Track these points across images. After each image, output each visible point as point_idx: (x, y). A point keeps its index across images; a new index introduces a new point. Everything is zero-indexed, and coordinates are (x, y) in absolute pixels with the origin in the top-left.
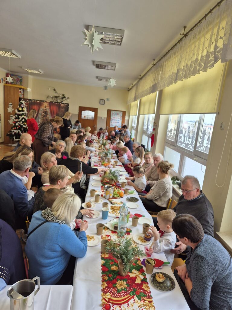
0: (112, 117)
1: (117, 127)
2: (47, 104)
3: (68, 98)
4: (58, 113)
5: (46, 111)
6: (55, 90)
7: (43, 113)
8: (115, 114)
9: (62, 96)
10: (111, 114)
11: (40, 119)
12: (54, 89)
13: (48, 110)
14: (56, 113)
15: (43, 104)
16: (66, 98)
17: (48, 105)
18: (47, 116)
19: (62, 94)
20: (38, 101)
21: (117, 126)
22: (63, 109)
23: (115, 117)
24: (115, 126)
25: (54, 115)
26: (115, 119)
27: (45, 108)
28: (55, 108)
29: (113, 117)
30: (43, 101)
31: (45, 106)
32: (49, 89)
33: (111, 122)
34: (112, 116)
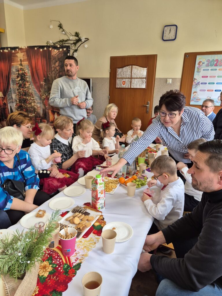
0: (198, 77)
1: (210, 104)
2: (23, 54)
3: (87, 39)
4: (48, 77)
5: (22, 74)
6: (60, 26)
7: (18, 77)
8: (207, 65)
9: (75, 38)
10: (197, 65)
11: (15, 93)
12: (58, 24)
13: (26, 71)
14: (44, 77)
15: (14, 55)
16: (83, 40)
17: (26, 58)
18: (25, 85)
19: (74, 34)
20: (5, 51)
21: (212, 101)
22: (57, 64)
23: (209, 73)
24: (205, 101)
25: (40, 82)
26: (208, 80)
27: (21, 65)
28: (40, 63)
29: (202, 73)
30: (15, 48)
31: (19, 59)
32: (51, 27)
33: (193, 90)
34: (198, 72)
